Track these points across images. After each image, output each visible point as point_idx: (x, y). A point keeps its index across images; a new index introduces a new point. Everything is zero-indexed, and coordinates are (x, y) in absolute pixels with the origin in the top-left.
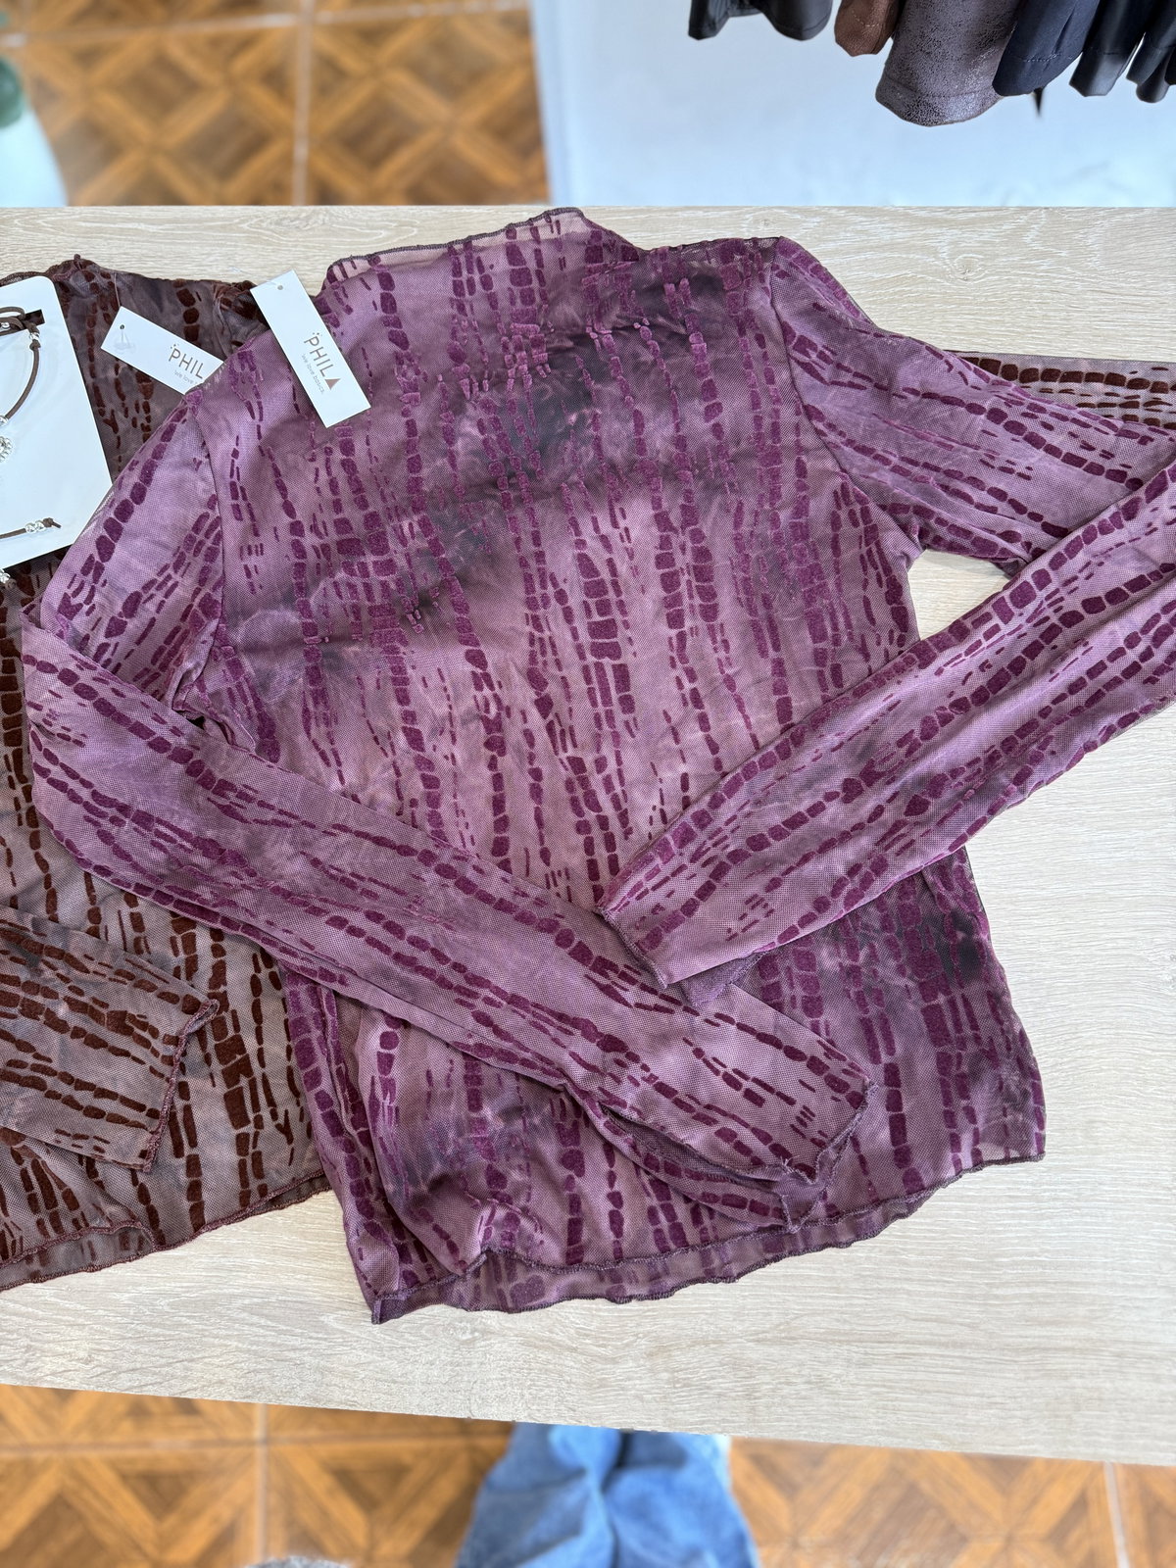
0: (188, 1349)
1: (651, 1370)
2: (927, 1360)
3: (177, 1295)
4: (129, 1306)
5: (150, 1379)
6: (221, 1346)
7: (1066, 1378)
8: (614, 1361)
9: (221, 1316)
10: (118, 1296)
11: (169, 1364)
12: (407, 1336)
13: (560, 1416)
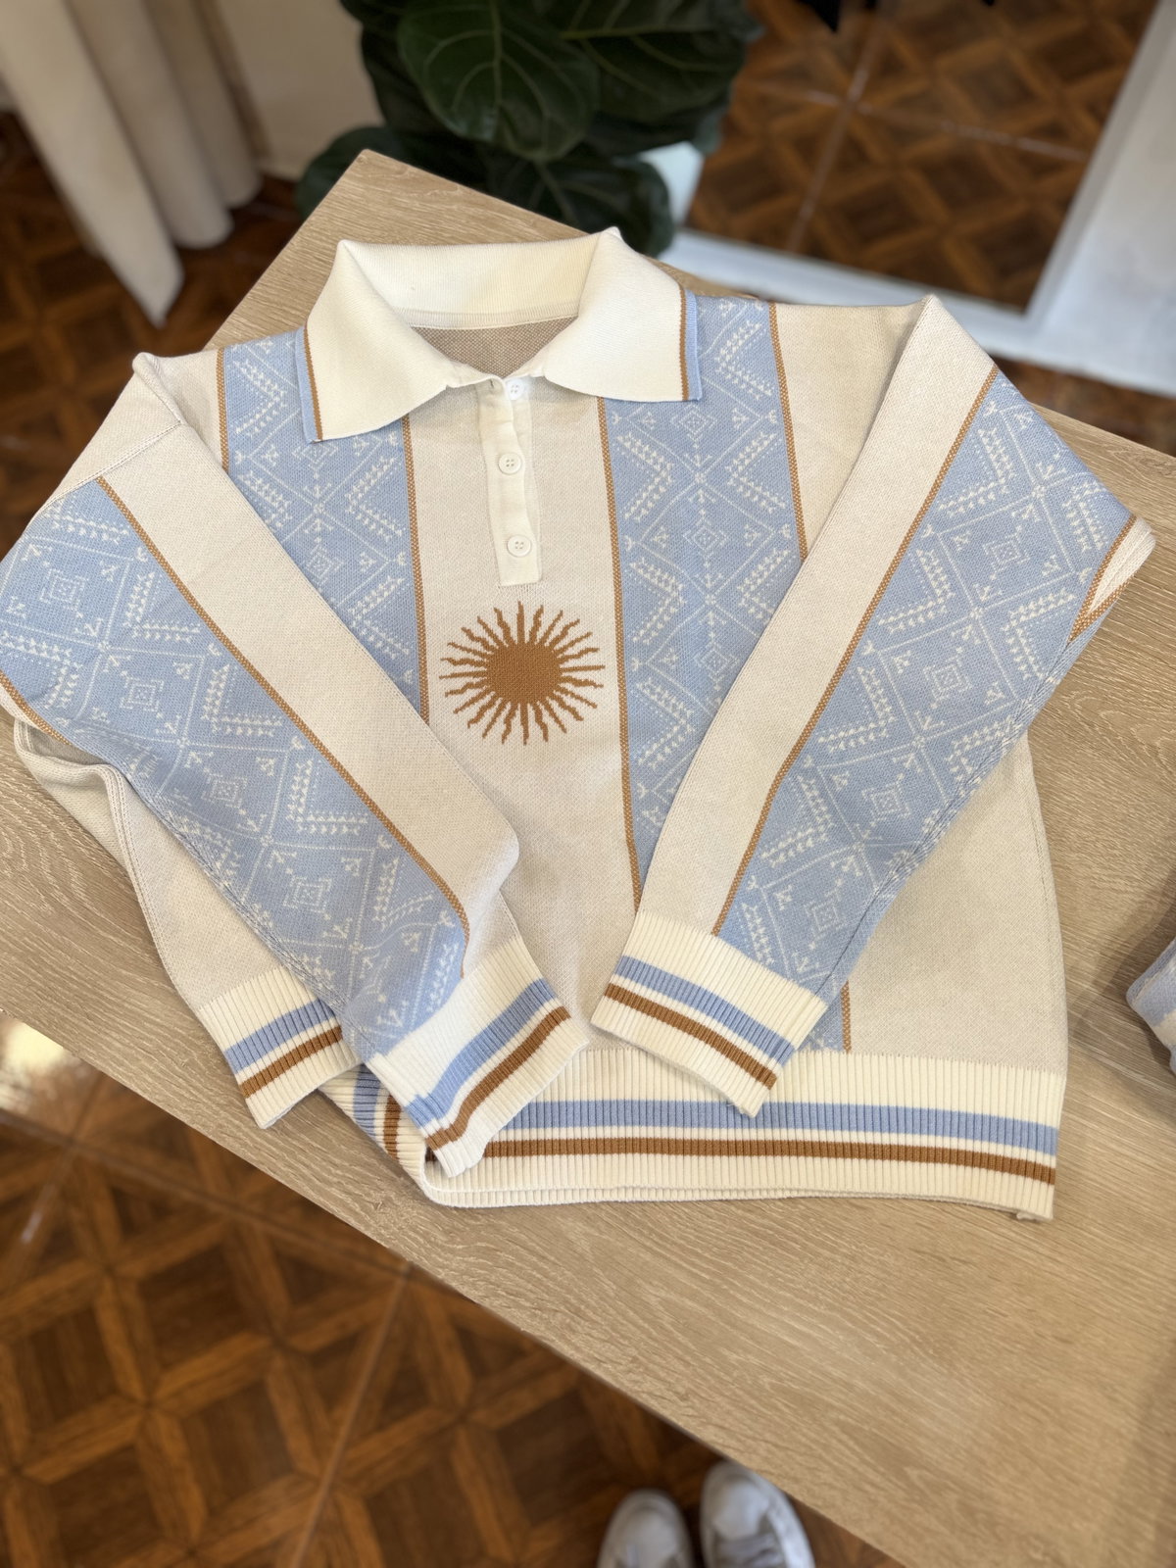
0: (776, 1433)
3: (781, 1380)
4: (733, 1366)
9: (815, 1419)
11: (754, 1439)
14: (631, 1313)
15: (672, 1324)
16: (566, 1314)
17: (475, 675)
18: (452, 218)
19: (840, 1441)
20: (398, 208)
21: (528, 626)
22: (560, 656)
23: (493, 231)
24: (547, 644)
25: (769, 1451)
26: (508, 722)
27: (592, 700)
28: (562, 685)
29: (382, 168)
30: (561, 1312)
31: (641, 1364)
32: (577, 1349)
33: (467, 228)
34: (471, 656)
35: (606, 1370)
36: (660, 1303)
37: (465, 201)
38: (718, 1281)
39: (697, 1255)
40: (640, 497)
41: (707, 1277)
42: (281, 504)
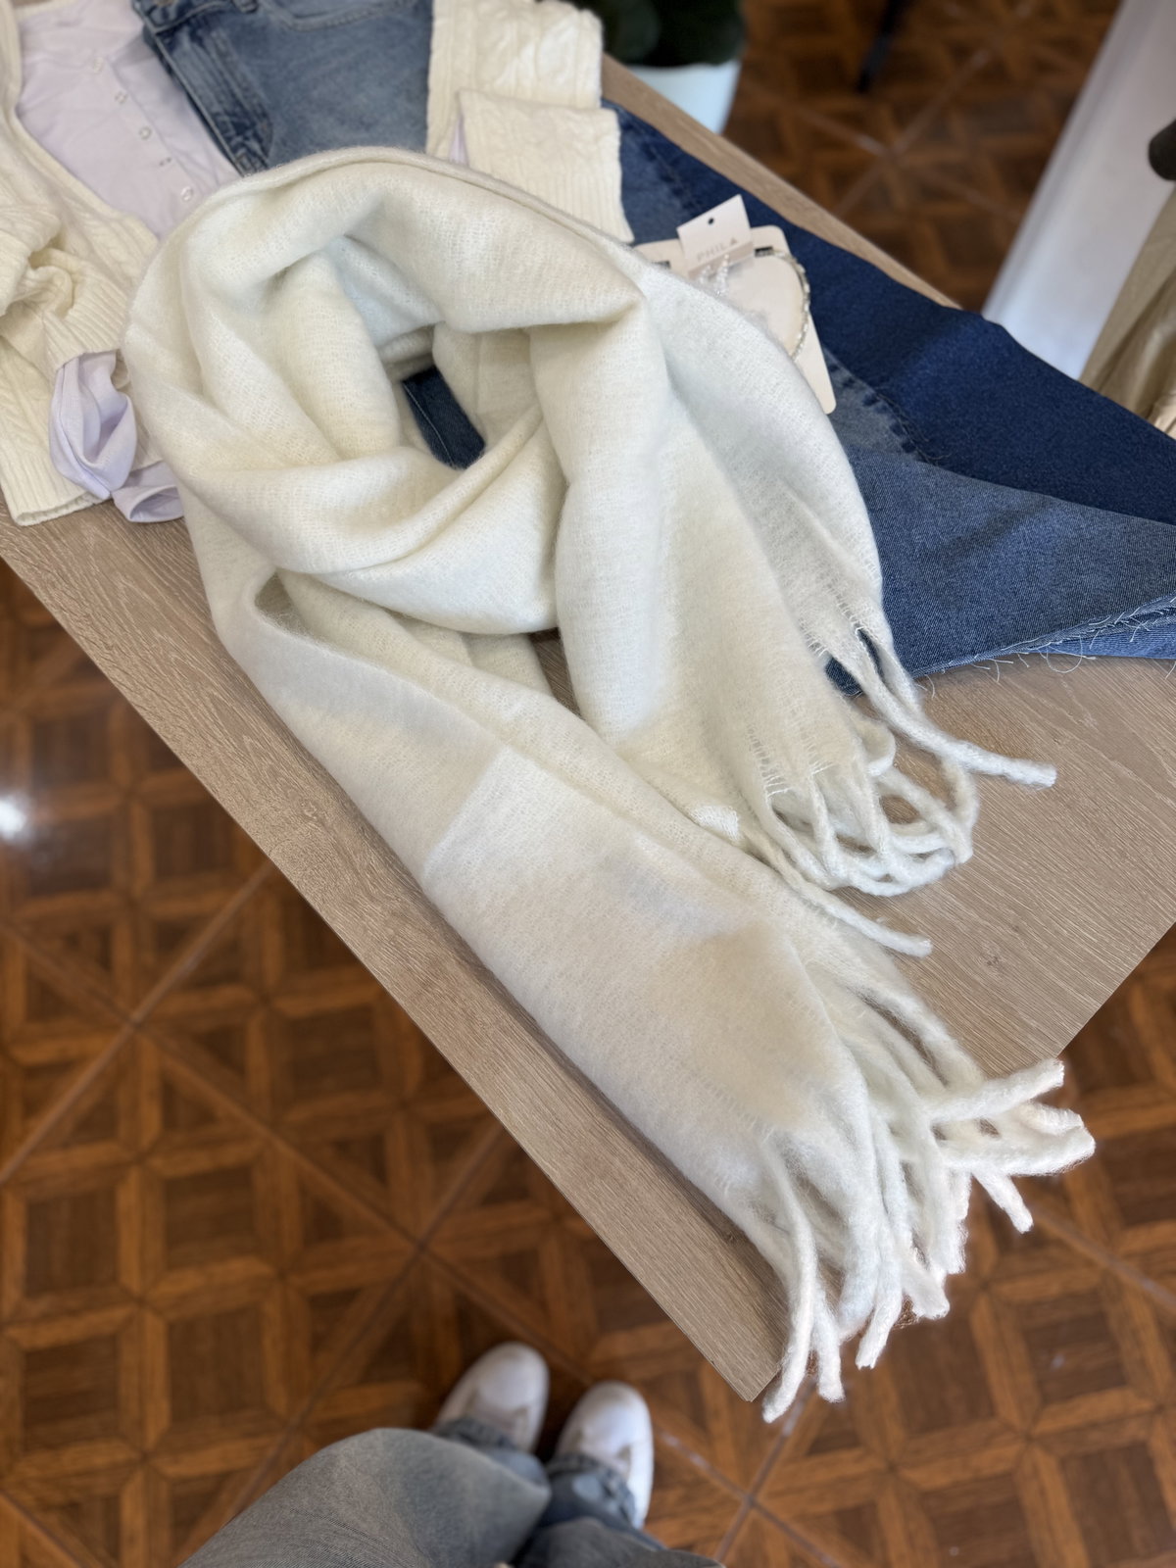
0: (162, 688)
1: (386, 921)
2: (543, 1065)
3: (184, 659)
4: (156, 641)
5: (129, 684)
6: (180, 702)
7: (613, 1154)
8: (372, 899)
9: (195, 688)
10: (155, 632)
11: (145, 686)
12: (278, 785)
13: (314, 898)
14: (101, 589)
15: (126, 604)
16: (55, 576)
19: (206, 706)
25: (151, 696)
30: (52, 573)
31: (91, 620)
32: (51, 598)
35: (64, 616)
36: (125, 589)
38: (173, 589)
39: (169, 571)
41: (167, 584)
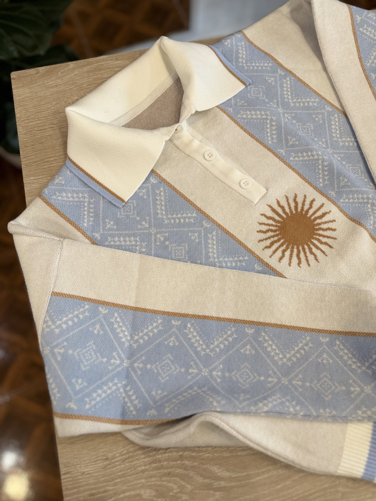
17: (282, 245)
18: (80, 77)
20: (53, 87)
21: (280, 211)
22: (304, 212)
23: (102, 72)
24: (294, 212)
26: (312, 253)
27: (332, 219)
28: (316, 223)
29: (27, 76)
33: (91, 77)
34: (272, 239)
37: (78, 67)
40: (267, 132)
42: (136, 241)
